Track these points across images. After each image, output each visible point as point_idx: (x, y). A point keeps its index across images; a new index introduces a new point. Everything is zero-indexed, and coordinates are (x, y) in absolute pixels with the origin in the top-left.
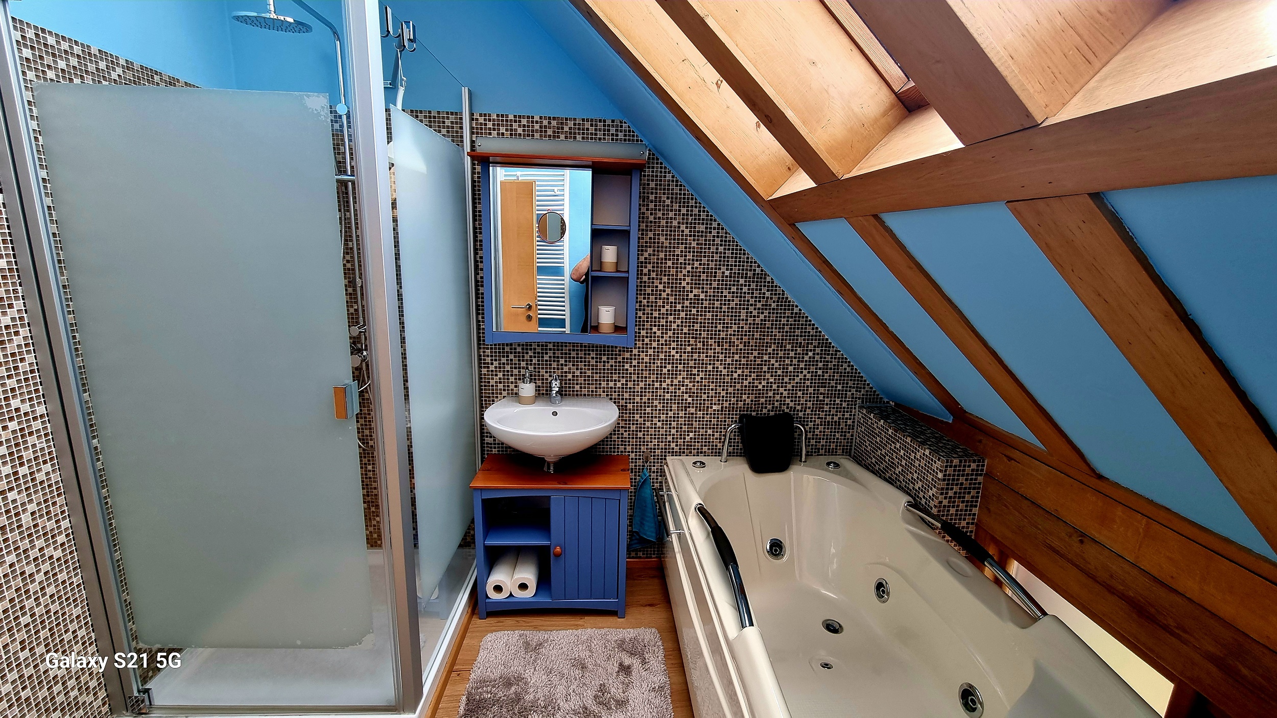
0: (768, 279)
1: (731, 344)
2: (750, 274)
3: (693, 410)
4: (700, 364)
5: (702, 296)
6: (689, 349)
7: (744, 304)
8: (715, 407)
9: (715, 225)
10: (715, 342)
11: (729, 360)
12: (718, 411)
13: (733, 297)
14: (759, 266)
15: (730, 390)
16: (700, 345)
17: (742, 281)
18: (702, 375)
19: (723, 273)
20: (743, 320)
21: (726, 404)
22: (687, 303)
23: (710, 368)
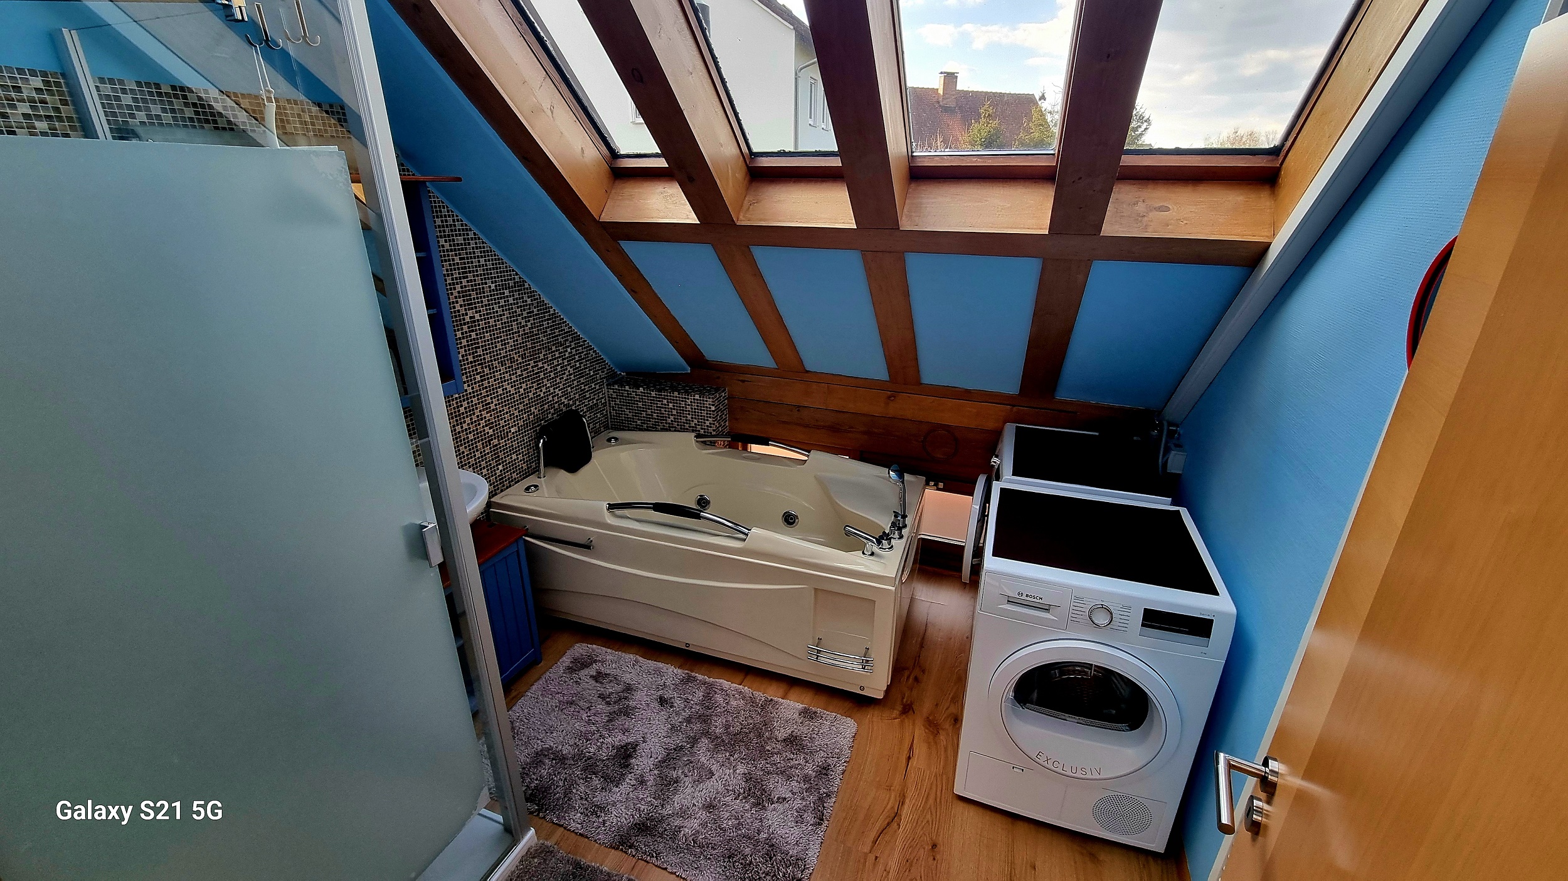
0: (526, 286)
1: (512, 360)
2: (511, 283)
3: (496, 442)
4: (491, 390)
5: (477, 317)
6: (478, 378)
7: (513, 316)
8: (513, 430)
9: (471, 235)
10: (498, 363)
11: (514, 378)
12: (516, 432)
13: (503, 311)
14: (517, 274)
15: (521, 407)
16: (487, 371)
17: (507, 292)
18: (495, 401)
19: (490, 287)
20: (516, 333)
21: (521, 423)
22: (465, 328)
23: (500, 391)
